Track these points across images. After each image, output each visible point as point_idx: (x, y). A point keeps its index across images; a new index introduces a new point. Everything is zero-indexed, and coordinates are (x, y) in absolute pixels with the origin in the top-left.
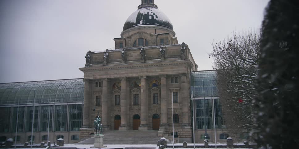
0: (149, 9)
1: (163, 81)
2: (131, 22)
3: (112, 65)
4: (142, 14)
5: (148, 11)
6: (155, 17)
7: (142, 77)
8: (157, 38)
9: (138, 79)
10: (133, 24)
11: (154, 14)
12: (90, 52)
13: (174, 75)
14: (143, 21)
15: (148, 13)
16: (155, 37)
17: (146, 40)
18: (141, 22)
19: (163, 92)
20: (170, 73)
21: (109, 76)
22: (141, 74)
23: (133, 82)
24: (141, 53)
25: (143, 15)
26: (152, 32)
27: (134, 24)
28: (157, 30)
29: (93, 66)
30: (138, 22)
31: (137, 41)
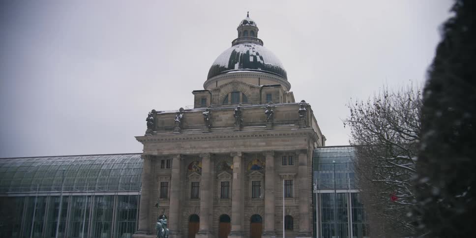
0: (250, 46)
1: (269, 162)
2: (221, 66)
3: (187, 133)
4: (239, 53)
5: (248, 48)
6: (259, 59)
7: (235, 153)
8: (261, 91)
9: (229, 157)
10: (223, 68)
11: (257, 54)
12: (153, 111)
13: (287, 152)
14: (240, 65)
15: (248, 52)
16: (258, 91)
17: (243, 94)
18: (237, 66)
19: (269, 180)
20: (281, 149)
21: (182, 152)
22: (235, 149)
23: (222, 162)
24: (234, 116)
25: (240, 55)
26: (253, 82)
27: (226, 69)
28: (261, 80)
29: (158, 134)
30: (231, 66)
31: (230, 95)
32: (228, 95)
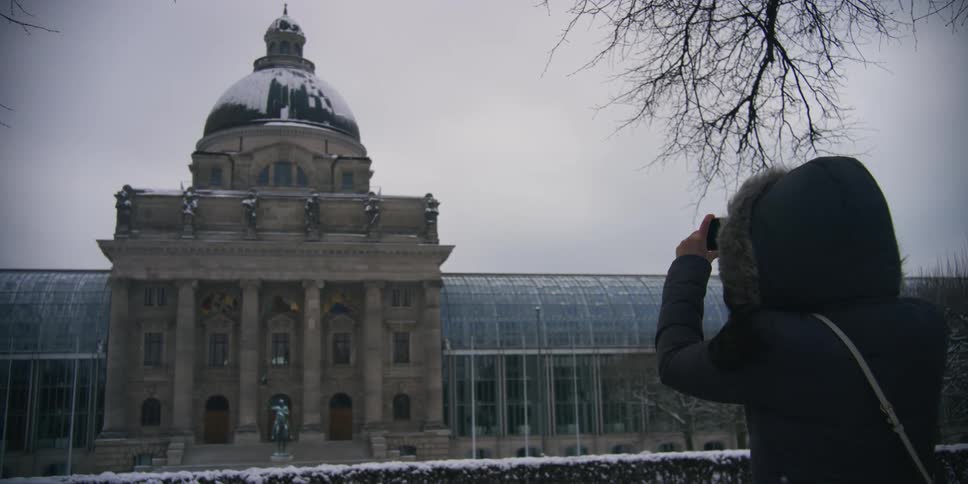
0: (304, 76)
1: (374, 299)
2: (249, 107)
3: (211, 239)
4: (286, 88)
5: (301, 80)
6: (324, 105)
7: (311, 283)
8: (333, 167)
9: (298, 289)
10: (255, 114)
11: (321, 94)
12: (127, 188)
14: (291, 111)
15: (303, 87)
16: (328, 166)
17: (299, 169)
18: (285, 112)
20: (397, 277)
21: (201, 274)
22: (310, 275)
23: (281, 298)
24: (307, 211)
25: (289, 91)
26: (315, 146)
27: (262, 116)
28: (329, 144)
29: (143, 235)
30: (273, 111)
31: (272, 167)
32: (268, 167)
